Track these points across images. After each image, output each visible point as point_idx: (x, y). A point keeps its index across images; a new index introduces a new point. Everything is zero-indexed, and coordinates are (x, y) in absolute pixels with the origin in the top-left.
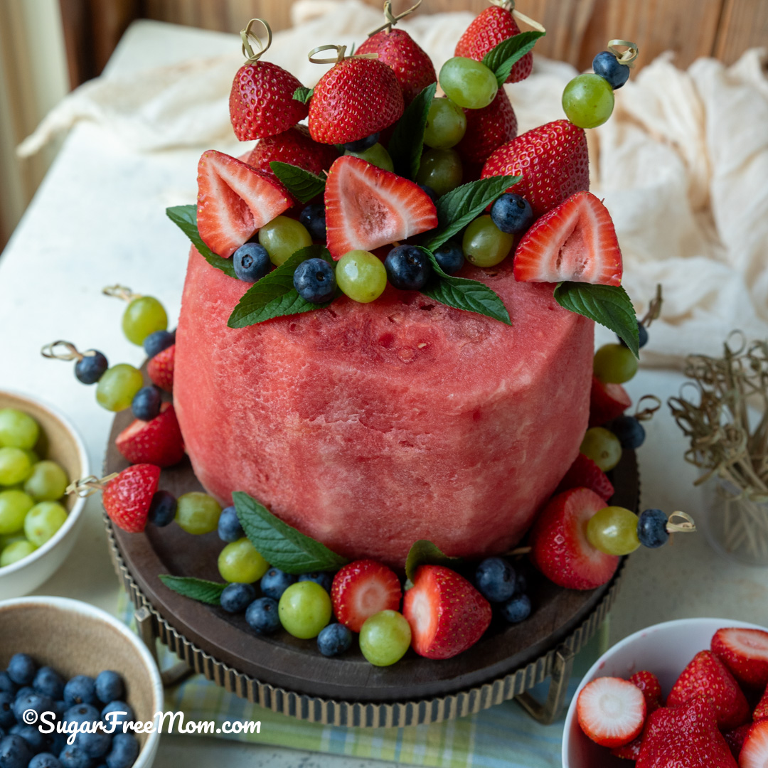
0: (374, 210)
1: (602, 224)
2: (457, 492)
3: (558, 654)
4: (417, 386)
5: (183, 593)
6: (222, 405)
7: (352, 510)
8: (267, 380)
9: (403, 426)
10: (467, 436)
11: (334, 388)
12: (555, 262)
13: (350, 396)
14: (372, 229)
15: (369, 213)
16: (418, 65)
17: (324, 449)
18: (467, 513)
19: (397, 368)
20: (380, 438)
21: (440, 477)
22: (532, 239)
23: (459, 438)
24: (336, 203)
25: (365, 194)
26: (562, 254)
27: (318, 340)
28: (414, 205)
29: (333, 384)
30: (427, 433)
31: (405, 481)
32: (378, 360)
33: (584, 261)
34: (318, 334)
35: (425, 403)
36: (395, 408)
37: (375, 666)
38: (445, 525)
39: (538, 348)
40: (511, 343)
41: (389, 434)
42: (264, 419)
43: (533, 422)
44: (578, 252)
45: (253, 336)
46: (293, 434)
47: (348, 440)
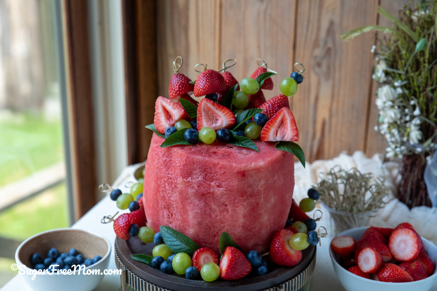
0: (214, 118)
1: (291, 118)
2: (237, 208)
3: (277, 288)
4: (223, 162)
5: (138, 260)
6: (157, 184)
7: (200, 220)
8: (172, 167)
9: (217, 179)
10: (240, 182)
11: (194, 165)
12: (275, 134)
13: (200, 168)
14: (213, 124)
15: (213, 118)
16: (233, 81)
17: (191, 191)
18: (241, 220)
19: (217, 158)
20: (210, 185)
21: (231, 201)
22: (267, 125)
23: (237, 183)
24: (201, 113)
25: (211, 112)
26: (278, 131)
28: (227, 115)
29: (194, 164)
30: (226, 181)
31: (218, 204)
32: (210, 156)
33: (285, 133)
34: (190, 150)
35: (225, 168)
36: (215, 171)
37: (206, 282)
38: (234, 226)
39: (267, 157)
40: (258, 155)
41: (213, 183)
42: (171, 184)
43: (265, 183)
44: (283, 130)
45: (169, 152)
46: (180, 186)
47: (199, 186)
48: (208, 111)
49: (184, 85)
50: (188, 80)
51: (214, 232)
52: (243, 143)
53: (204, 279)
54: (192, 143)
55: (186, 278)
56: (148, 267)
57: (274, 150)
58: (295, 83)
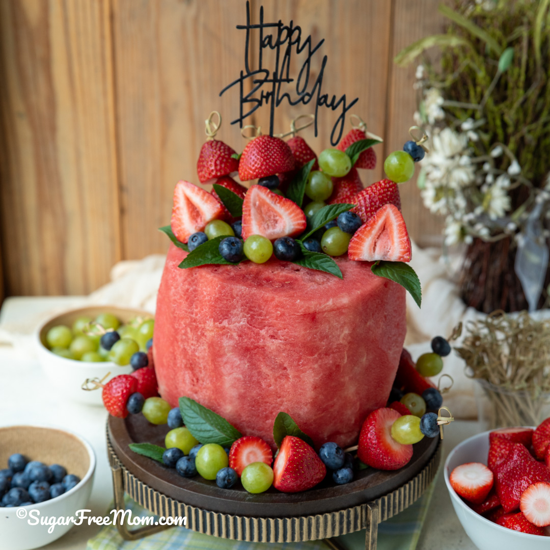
0: (271, 218)
1: (400, 223)
2: (303, 374)
3: (368, 505)
4: (280, 298)
5: (141, 454)
6: (174, 327)
7: (243, 391)
8: (198, 302)
9: (271, 325)
10: (308, 331)
11: (233, 300)
12: (372, 249)
13: (242, 305)
14: (268, 228)
15: (268, 218)
16: (307, 152)
17: (227, 343)
19: (271, 289)
20: (258, 334)
21: (293, 362)
22: (359, 233)
23: (303, 332)
24: (249, 211)
25: (266, 207)
26: (377, 244)
27: (228, 276)
28: (293, 215)
29: (233, 298)
30: (285, 329)
31: (272, 366)
32: (260, 285)
33: (389, 248)
34: (228, 274)
35: (283, 308)
36: (267, 312)
37: (250, 493)
38: (298, 403)
39: (356, 289)
40: (340, 285)
41: (263, 330)
42: (195, 330)
43: (350, 332)
44: (386, 243)
45: (192, 276)
46: (209, 334)
47: (240, 336)
48: (261, 208)
49: (224, 160)
50: (230, 151)
51: (266, 412)
52: (318, 263)
53: (247, 490)
54: (232, 261)
55: (219, 487)
56: (157, 465)
57: (369, 275)
58: (410, 160)
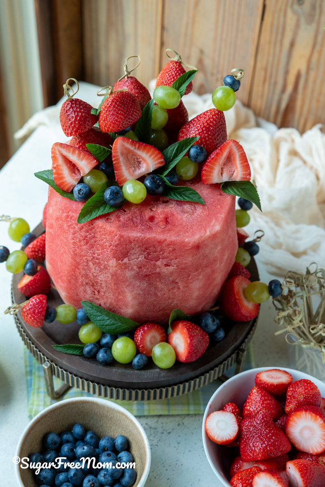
0: (135, 161)
1: (240, 153)
2: (191, 284)
4: (170, 237)
6: (75, 261)
7: (142, 300)
8: (98, 245)
9: (165, 257)
10: (194, 257)
11: (131, 244)
13: (139, 247)
14: (135, 170)
17: (129, 274)
18: (196, 294)
20: (155, 265)
21: (183, 278)
22: (209, 164)
23: (191, 259)
24: (117, 160)
25: (131, 154)
26: (223, 169)
27: (120, 223)
28: (153, 156)
30: (176, 259)
31: (166, 283)
32: (149, 228)
33: (233, 171)
35: (174, 245)
36: (161, 249)
38: (185, 301)
39: (219, 213)
40: (207, 213)
41: (158, 262)
42: (98, 264)
43: (221, 247)
44: (230, 168)
45: (89, 226)
46: (113, 269)
47: (140, 268)
48: (127, 154)
49: (83, 118)
50: (88, 108)
51: (160, 308)
54: (118, 207)
